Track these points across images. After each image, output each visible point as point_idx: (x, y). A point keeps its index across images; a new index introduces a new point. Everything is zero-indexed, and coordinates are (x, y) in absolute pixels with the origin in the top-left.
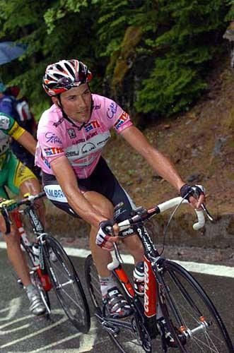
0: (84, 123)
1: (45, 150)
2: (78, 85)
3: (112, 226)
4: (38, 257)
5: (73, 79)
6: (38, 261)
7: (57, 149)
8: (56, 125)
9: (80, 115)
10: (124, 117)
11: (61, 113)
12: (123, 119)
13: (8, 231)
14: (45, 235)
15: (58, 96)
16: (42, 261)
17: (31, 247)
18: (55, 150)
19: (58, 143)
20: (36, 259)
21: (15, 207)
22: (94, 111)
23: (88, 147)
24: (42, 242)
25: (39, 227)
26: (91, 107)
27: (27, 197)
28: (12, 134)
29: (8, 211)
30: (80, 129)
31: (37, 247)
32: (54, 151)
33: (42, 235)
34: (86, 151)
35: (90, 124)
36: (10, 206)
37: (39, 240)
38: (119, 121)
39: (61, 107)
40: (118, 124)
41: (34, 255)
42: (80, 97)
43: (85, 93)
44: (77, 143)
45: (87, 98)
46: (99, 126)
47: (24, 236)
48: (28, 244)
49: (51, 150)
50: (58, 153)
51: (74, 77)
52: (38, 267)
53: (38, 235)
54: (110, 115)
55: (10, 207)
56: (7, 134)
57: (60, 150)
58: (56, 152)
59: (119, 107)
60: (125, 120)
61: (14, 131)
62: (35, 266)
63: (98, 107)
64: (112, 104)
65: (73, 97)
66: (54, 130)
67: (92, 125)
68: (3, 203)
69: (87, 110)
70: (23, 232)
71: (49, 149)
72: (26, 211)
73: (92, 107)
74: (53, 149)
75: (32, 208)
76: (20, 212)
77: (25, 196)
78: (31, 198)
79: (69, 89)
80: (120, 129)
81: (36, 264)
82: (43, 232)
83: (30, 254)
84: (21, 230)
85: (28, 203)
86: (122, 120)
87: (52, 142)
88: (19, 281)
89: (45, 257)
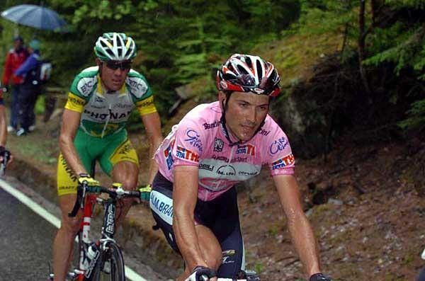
0: (240, 142)
1: (178, 148)
2: (259, 92)
3: (209, 278)
4: (89, 261)
5: (257, 82)
6: (87, 266)
7: (193, 155)
8: (207, 126)
9: (242, 129)
10: (288, 160)
11: (221, 115)
12: (286, 161)
13: (73, 214)
14: (111, 242)
15: (229, 93)
16: (91, 269)
17: (87, 246)
18: (190, 155)
19: (198, 149)
20: (86, 261)
21: (96, 191)
22: (259, 135)
23: (226, 170)
24: (104, 247)
25: (110, 229)
26: (258, 127)
27: (116, 188)
28: (140, 106)
29: (87, 191)
30: (231, 145)
31: (94, 249)
32: (188, 155)
33: (108, 238)
34: (222, 173)
35: (245, 146)
36: (92, 187)
37: (102, 243)
38: (280, 161)
39: (225, 108)
40: (278, 165)
41: (85, 257)
42: (253, 108)
43: (262, 107)
44: (218, 158)
45: (260, 114)
46: (253, 154)
47: (86, 228)
48: (86, 240)
49: (185, 153)
50: (192, 159)
51: (260, 82)
52: (82, 273)
53: (104, 237)
54: (275, 149)
55: (90, 189)
56: (135, 103)
57: (196, 157)
58: (190, 157)
59: (288, 146)
60: (288, 164)
61: (144, 105)
62: (79, 269)
63: (266, 133)
64: (283, 138)
65: (246, 104)
66: (202, 131)
67: (247, 148)
68: (86, 179)
69: (253, 128)
70: (88, 224)
71: (184, 150)
72: (106, 203)
73: (259, 129)
74: (189, 152)
75: (114, 203)
76: (98, 199)
77: (115, 185)
78: (120, 190)
79: (246, 91)
80: (277, 172)
81: (82, 267)
82: (111, 236)
83: (82, 253)
84: (87, 220)
85: (113, 194)
86: (284, 162)
87: (191, 143)
88: (52, 275)
89: (98, 266)
